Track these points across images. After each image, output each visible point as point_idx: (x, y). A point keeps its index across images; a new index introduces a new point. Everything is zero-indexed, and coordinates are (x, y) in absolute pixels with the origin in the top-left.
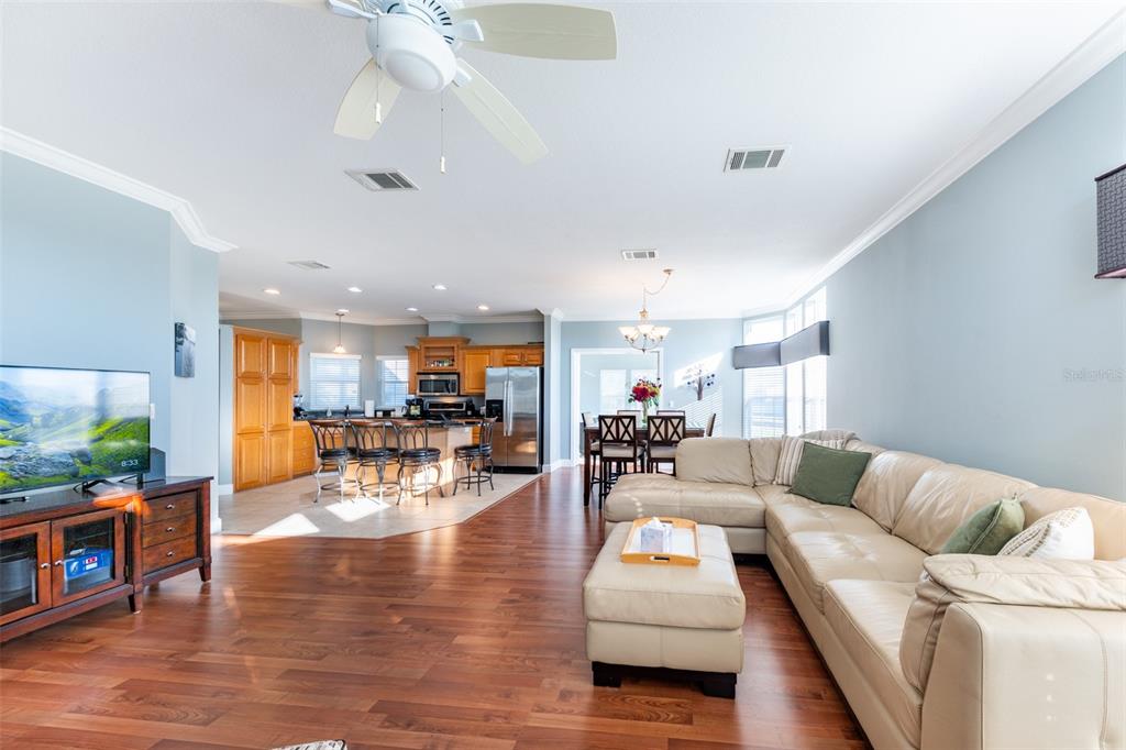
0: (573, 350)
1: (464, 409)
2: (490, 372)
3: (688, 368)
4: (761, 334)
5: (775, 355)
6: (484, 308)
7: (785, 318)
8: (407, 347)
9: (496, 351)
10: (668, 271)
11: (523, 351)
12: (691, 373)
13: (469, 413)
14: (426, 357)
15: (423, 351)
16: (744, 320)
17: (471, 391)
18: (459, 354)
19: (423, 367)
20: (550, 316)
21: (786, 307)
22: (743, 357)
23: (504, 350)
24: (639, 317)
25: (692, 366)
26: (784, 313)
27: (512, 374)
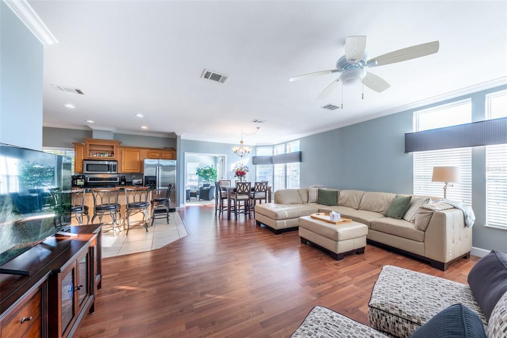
0: (185, 153)
1: (118, 181)
2: (147, 161)
3: (236, 163)
4: (262, 153)
5: (271, 160)
6: (144, 128)
7: (273, 148)
8: (73, 143)
9: (144, 150)
10: (258, 128)
11: (160, 151)
12: (238, 166)
13: (123, 183)
14: (90, 150)
15: (88, 146)
16: (256, 146)
17: (125, 171)
18: (117, 151)
19: (88, 156)
20: (180, 136)
21: (275, 144)
22: (256, 161)
23: (148, 150)
24: (240, 143)
25: (238, 163)
26: (273, 146)
27: (160, 163)
